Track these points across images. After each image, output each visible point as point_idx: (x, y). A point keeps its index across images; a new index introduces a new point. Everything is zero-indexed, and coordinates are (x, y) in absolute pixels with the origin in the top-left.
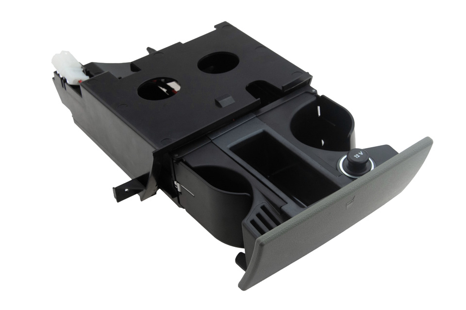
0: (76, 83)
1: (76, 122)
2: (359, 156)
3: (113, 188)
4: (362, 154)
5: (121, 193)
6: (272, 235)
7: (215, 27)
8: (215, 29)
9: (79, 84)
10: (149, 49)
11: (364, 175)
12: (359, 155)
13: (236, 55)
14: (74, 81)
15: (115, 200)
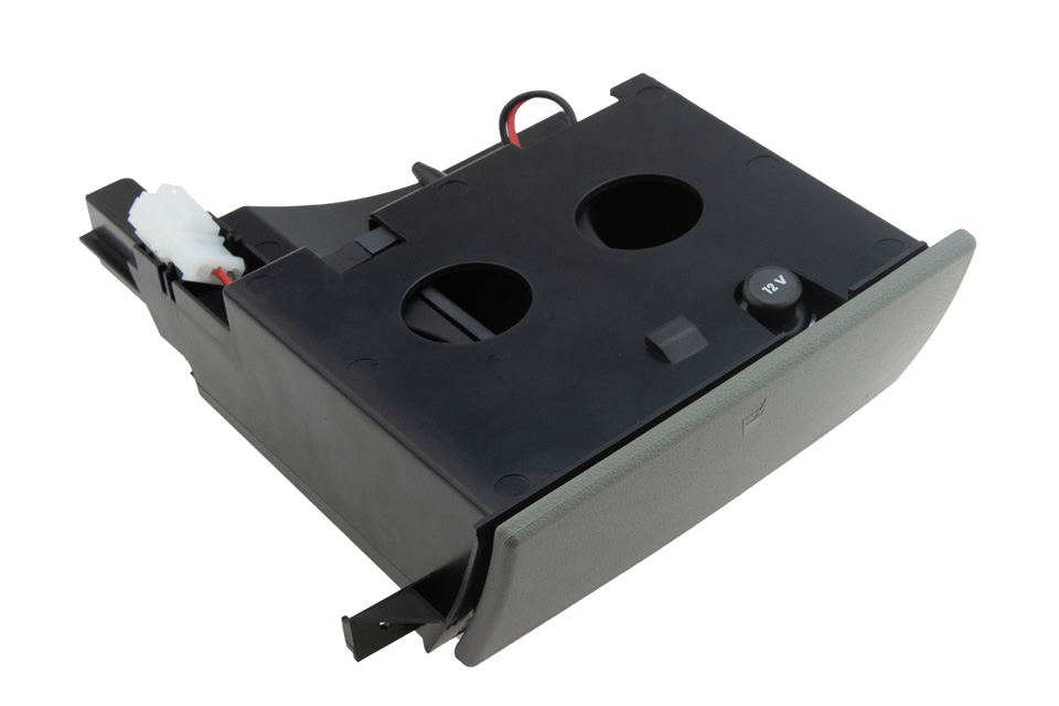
0: (205, 278)
1: (204, 391)
2: (775, 289)
3: (345, 619)
4: (783, 282)
5: (368, 633)
6: (541, 515)
7: (614, 92)
8: (615, 100)
9: (217, 282)
10: (419, 169)
11: (790, 341)
12: (776, 285)
13: (690, 186)
14: (200, 271)
15: (350, 654)
